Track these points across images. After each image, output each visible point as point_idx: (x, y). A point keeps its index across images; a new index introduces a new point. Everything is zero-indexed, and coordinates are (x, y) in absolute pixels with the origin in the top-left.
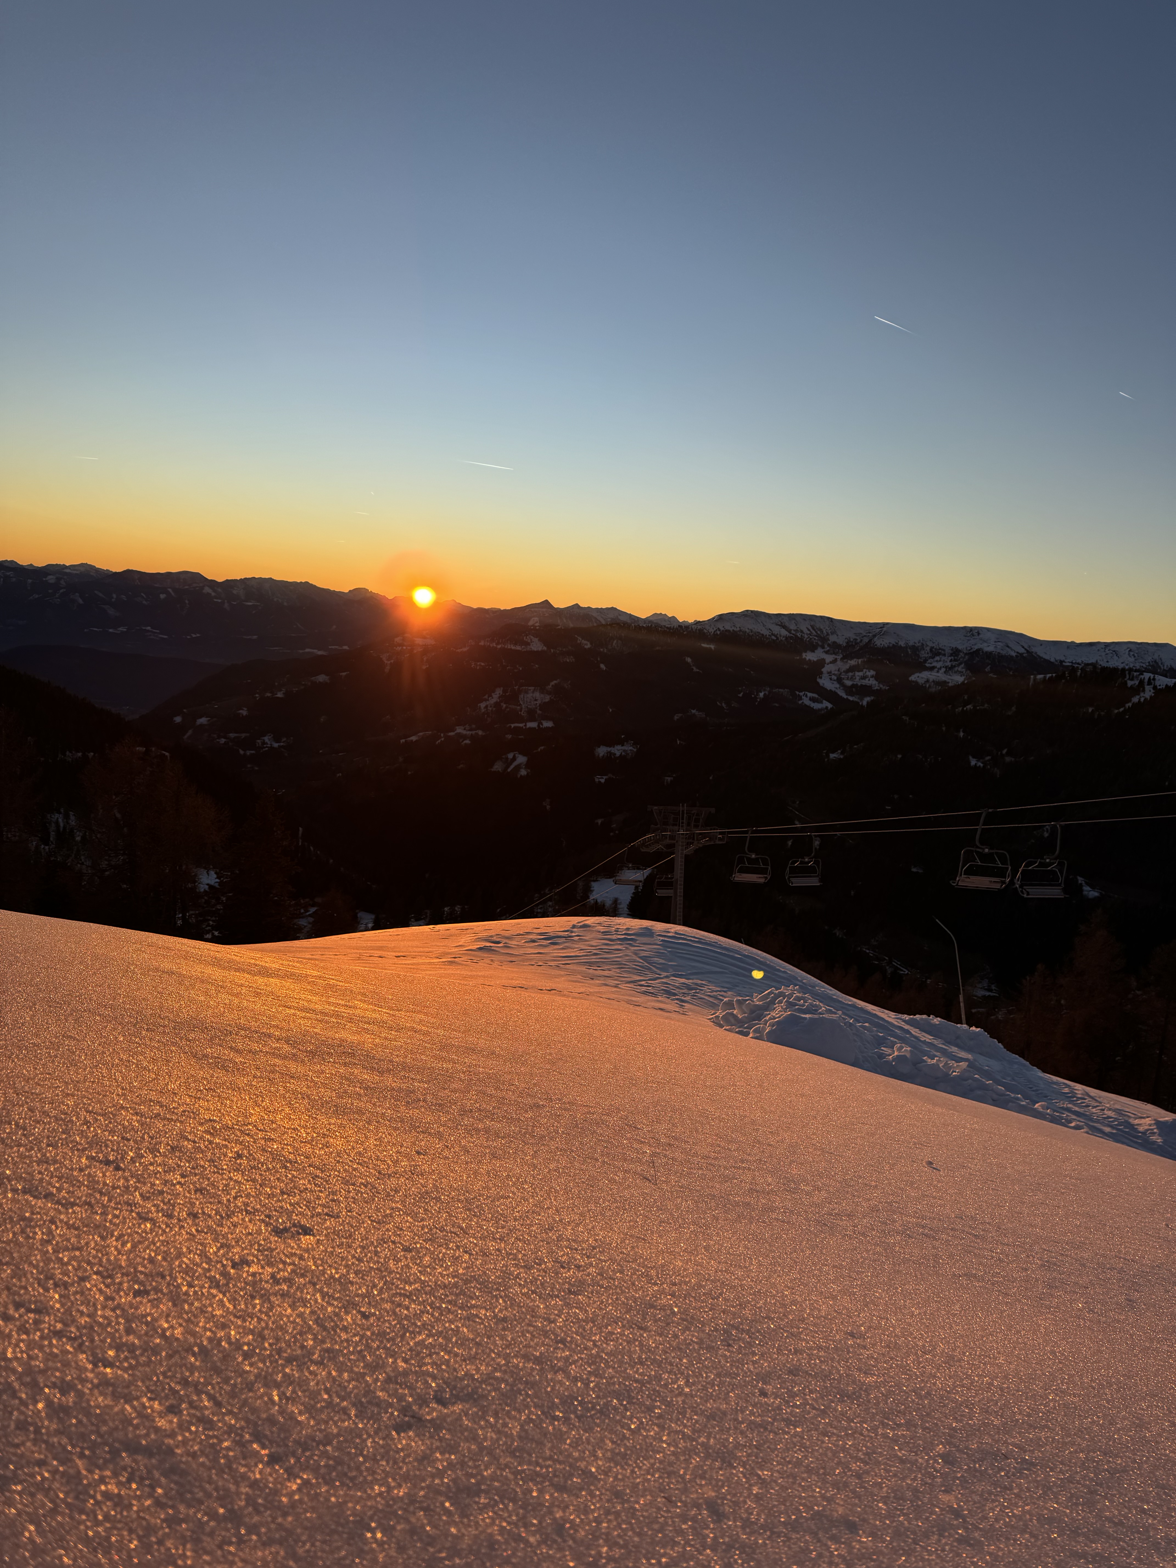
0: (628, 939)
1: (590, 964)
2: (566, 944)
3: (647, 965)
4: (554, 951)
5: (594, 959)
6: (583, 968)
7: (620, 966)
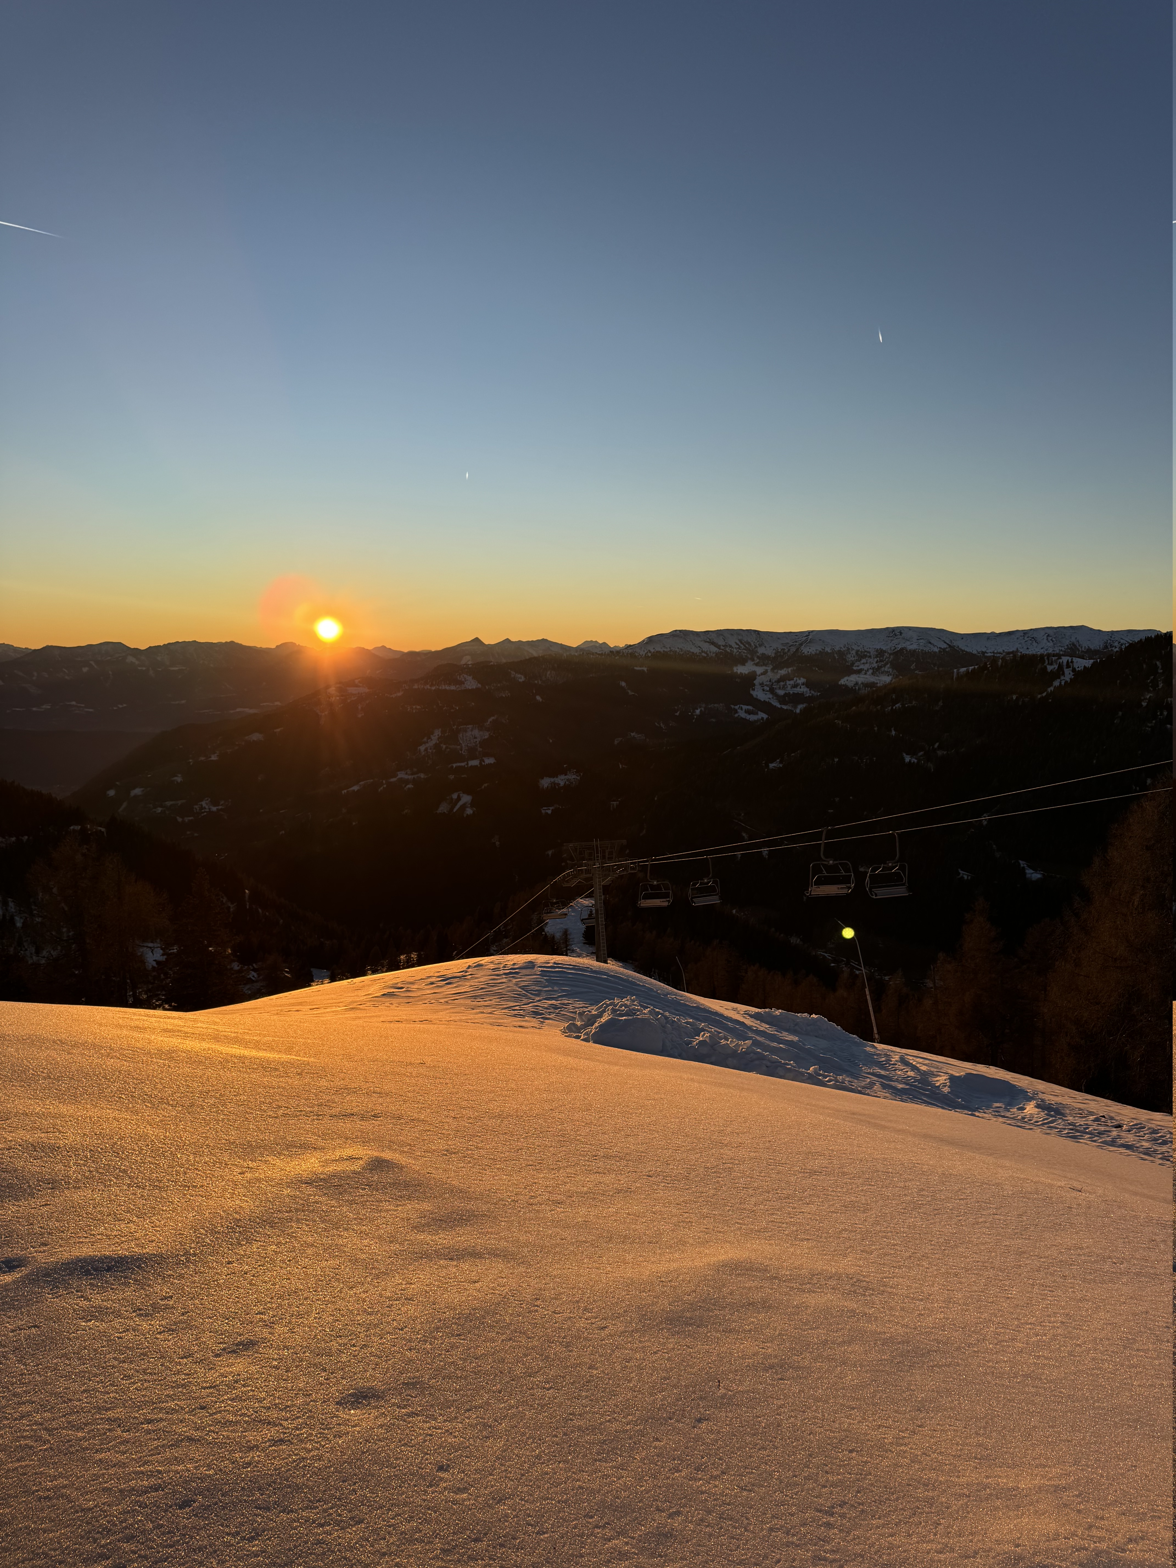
0: (513, 972)
1: (475, 997)
2: (460, 983)
3: (525, 993)
4: (450, 990)
5: (480, 992)
6: (468, 1002)
7: (500, 995)
